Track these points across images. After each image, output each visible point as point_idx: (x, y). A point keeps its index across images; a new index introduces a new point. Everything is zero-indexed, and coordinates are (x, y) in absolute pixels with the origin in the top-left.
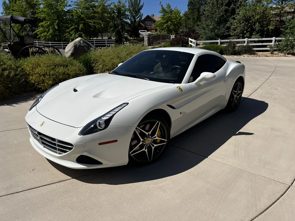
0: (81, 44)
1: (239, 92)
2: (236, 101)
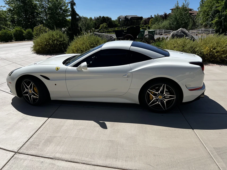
0: (179, 33)
1: (165, 94)
2: (160, 103)
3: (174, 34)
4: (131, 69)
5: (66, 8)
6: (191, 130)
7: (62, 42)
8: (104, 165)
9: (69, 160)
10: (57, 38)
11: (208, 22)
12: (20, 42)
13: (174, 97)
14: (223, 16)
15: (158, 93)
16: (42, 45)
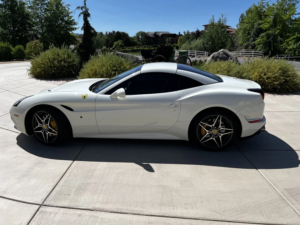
0: (220, 55)
1: (220, 128)
2: (214, 139)
3: (215, 56)
4: (179, 98)
5: (70, 20)
6: (254, 170)
7: (72, 63)
8: (161, 215)
9: (115, 211)
10: (65, 58)
11: (249, 42)
12: (7, 63)
13: (231, 131)
14: (272, 36)
15: (212, 126)
16: (43, 67)
